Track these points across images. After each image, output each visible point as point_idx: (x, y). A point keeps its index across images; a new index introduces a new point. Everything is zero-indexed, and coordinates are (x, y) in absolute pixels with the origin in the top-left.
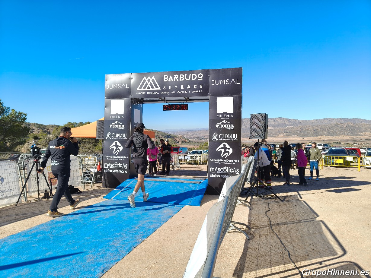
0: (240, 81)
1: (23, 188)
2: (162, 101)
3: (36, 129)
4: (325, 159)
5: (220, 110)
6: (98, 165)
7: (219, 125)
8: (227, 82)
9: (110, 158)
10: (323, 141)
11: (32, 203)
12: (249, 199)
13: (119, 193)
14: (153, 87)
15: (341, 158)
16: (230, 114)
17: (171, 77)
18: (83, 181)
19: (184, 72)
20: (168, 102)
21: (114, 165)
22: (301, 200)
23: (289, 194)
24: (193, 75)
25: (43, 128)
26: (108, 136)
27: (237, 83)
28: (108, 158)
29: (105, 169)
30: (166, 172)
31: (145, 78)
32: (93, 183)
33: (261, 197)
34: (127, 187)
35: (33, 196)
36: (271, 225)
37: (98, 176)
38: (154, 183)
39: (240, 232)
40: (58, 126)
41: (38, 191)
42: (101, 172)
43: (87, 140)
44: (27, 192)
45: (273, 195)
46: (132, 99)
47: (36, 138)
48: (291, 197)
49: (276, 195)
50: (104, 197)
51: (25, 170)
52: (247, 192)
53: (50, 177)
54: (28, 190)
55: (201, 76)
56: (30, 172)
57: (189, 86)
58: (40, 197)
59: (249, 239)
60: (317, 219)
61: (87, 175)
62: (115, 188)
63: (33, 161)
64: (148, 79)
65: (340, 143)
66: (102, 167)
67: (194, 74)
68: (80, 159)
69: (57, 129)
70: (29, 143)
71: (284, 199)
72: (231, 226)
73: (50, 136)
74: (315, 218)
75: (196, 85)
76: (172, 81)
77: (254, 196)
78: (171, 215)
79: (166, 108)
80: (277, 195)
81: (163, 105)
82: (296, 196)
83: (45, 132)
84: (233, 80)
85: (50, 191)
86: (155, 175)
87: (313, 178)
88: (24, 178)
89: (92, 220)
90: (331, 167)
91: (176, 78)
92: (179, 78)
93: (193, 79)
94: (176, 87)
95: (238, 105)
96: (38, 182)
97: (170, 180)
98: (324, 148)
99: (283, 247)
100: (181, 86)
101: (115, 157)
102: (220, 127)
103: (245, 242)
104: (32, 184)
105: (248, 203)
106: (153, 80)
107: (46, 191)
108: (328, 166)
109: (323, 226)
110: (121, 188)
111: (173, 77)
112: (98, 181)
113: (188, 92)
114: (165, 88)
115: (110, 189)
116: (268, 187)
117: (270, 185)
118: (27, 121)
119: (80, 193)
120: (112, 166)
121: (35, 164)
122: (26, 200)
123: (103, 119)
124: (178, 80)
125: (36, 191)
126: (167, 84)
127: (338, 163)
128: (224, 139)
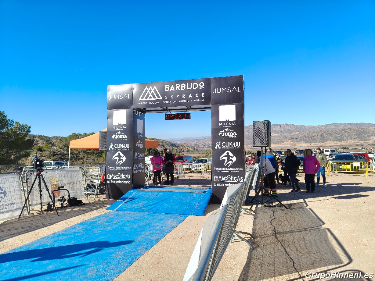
0: (242, 88)
1: (26, 201)
2: (164, 110)
3: (41, 141)
4: (332, 165)
5: (222, 118)
6: (102, 176)
7: (221, 133)
8: (228, 90)
9: (113, 169)
10: (331, 146)
11: (35, 216)
12: (254, 207)
13: (122, 204)
14: (155, 97)
15: (348, 164)
16: (233, 122)
17: (172, 86)
18: (86, 193)
19: (185, 82)
20: (170, 111)
21: (117, 176)
22: (306, 207)
23: (295, 201)
24: (194, 84)
25: (48, 140)
26: (111, 147)
27: (238, 91)
28: (111, 169)
29: (108, 180)
30: (170, 182)
31: (146, 88)
32: (97, 194)
33: (265, 206)
34: (130, 198)
35: (36, 209)
36: (276, 234)
37: (102, 187)
38: (157, 194)
39: (244, 241)
40: (62, 138)
41: (41, 203)
42: (104, 183)
43: (91, 151)
44: (30, 205)
45: (279, 203)
46: (134, 109)
47: (40, 150)
48: (297, 205)
49: (281, 203)
50: (107, 209)
51: (28, 183)
52: (252, 201)
53: (53, 190)
54: (30, 203)
55: (202, 84)
56: (33, 184)
57: (190, 95)
58: (43, 209)
59: (253, 249)
60: (323, 226)
61: (90, 186)
62: (118, 199)
63: (35, 173)
64: (150, 89)
65: (348, 148)
66: (105, 178)
67: (196, 83)
68: (83, 170)
69: (61, 140)
70: (33, 155)
71: (290, 207)
72: (235, 236)
73: (54, 148)
74: (321, 225)
75: (198, 94)
76: (174, 90)
77: (260, 204)
78: (174, 225)
79: (168, 117)
80: (283, 202)
81: (166, 115)
82: (301, 204)
83: (49, 143)
84: (234, 87)
85: (52, 203)
86: (159, 185)
87: (320, 184)
88: (27, 191)
89: (94, 232)
90: (338, 173)
91: (178, 87)
92: (180, 88)
93: (194, 88)
94: (178, 96)
95: (240, 113)
96: (41, 195)
97: (174, 190)
98: (331, 153)
99: (287, 256)
100: (183, 95)
101: (117, 168)
102: (223, 135)
103: (249, 252)
104: (35, 197)
105: (252, 212)
106: (155, 90)
107: (49, 204)
108: (336, 172)
109: (329, 234)
110: (124, 199)
111: (175, 87)
112: (101, 192)
113: (190, 101)
114: (166, 98)
115: (114, 200)
116: (274, 195)
117: (275, 193)
118: (31, 133)
119: (84, 204)
120: (115, 177)
121: (38, 176)
122: (29, 213)
123: (105, 130)
124: (179, 90)
125: (39, 204)
126: (169, 93)
127: (345, 169)
128: (227, 147)
